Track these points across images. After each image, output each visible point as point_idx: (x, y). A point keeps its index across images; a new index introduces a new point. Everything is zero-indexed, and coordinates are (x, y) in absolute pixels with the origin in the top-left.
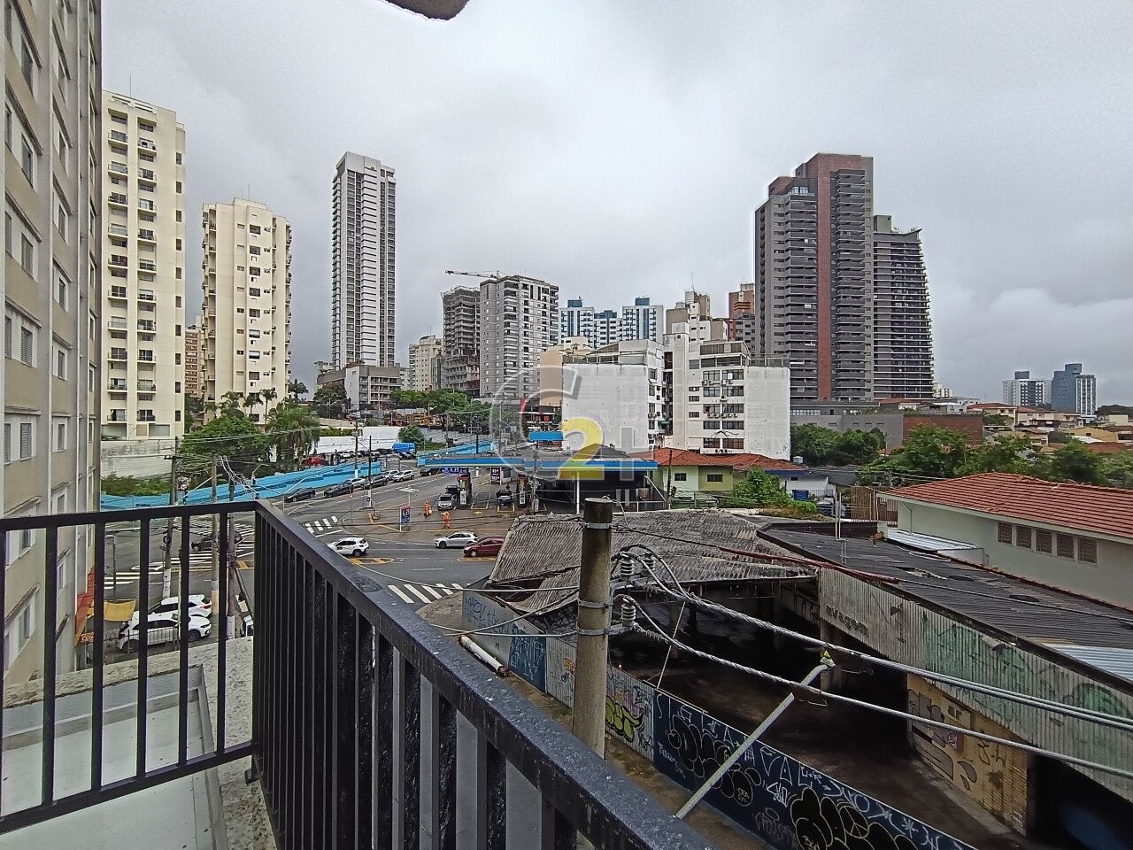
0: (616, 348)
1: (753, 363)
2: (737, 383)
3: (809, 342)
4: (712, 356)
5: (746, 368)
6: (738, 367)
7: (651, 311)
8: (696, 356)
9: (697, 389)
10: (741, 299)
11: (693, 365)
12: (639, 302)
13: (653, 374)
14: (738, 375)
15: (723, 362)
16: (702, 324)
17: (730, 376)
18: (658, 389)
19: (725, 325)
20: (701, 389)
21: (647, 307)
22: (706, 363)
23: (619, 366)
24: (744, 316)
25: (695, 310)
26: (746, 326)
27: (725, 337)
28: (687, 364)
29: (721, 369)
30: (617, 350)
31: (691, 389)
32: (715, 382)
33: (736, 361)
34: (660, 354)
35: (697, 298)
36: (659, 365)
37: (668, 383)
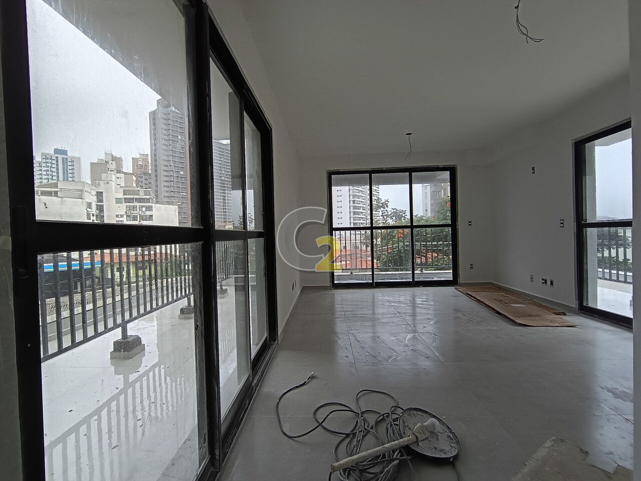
0: (56, 185)
1: (157, 202)
2: (148, 213)
3: (183, 193)
4: (132, 197)
5: (154, 205)
6: (149, 204)
7: (69, 160)
8: (121, 195)
9: (122, 216)
10: (140, 163)
11: (118, 201)
12: (57, 151)
13: (89, 205)
14: (149, 208)
15: (140, 200)
16: (118, 175)
17: (144, 209)
18: (93, 215)
19: (134, 178)
20: (125, 216)
21: (66, 157)
22: (127, 200)
23: (60, 199)
24: (144, 174)
25: (113, 166)
26: (145, 179)
27: (135, 185)
28: (114, 200)
29: (138, 204)
30: (57, 187)
31: (117, 216)
32: (134, 212)
33: (148, 200)
34: (94, 193)
35: (114, 159)
36: (93, 199)
37: (100, 212)
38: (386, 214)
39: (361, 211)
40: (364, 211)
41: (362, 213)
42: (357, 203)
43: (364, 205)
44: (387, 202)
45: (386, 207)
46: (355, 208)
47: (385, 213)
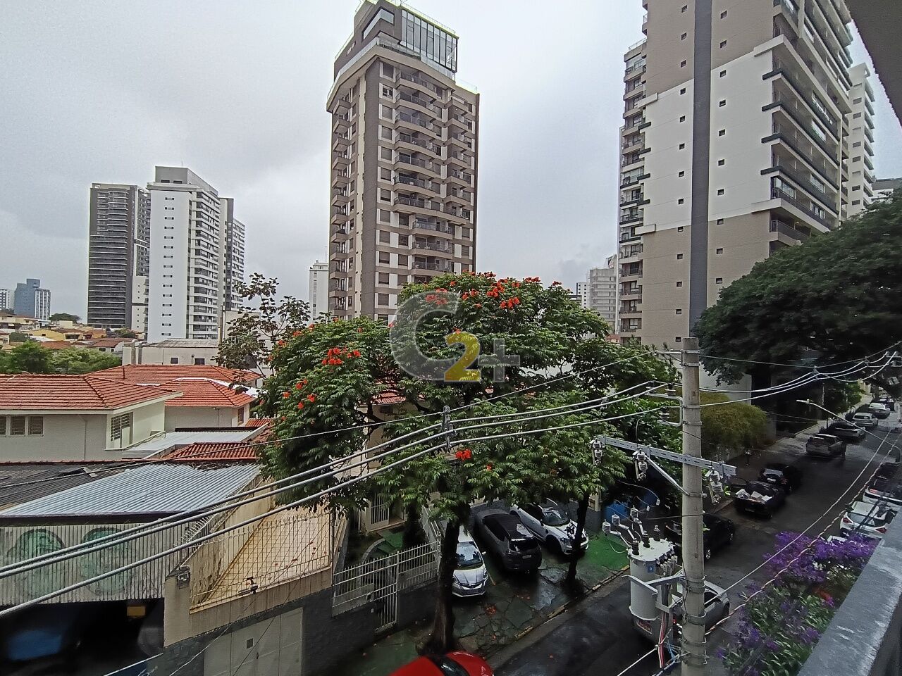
38: (270, 305)
39: (210, 296)
40: (216, 298)
41: (211, 300)
42: (203, 283)
43: (216, 287)
44: (275, 285)
45: (271, 294)
46: (197, 290)
47: (267, 303)
